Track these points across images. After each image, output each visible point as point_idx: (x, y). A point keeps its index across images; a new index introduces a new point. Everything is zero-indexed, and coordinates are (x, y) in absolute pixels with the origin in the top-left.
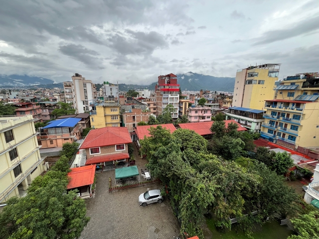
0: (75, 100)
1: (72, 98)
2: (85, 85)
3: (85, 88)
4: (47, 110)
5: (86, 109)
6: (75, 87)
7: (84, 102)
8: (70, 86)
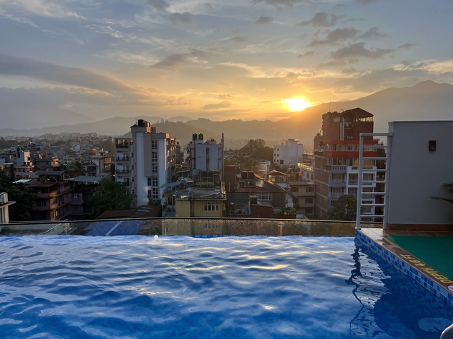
0: (133, 176)
1: (128, 172)
2: (155, 145)
3: (155, 151)
4: (81, 195)
5: (152, 194)
6: (135, 149)
7: (149, 180)
8: (127, 147)
